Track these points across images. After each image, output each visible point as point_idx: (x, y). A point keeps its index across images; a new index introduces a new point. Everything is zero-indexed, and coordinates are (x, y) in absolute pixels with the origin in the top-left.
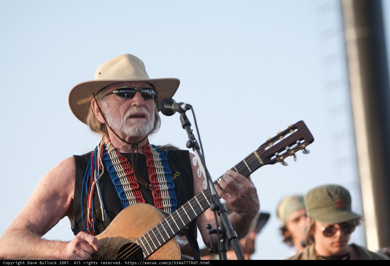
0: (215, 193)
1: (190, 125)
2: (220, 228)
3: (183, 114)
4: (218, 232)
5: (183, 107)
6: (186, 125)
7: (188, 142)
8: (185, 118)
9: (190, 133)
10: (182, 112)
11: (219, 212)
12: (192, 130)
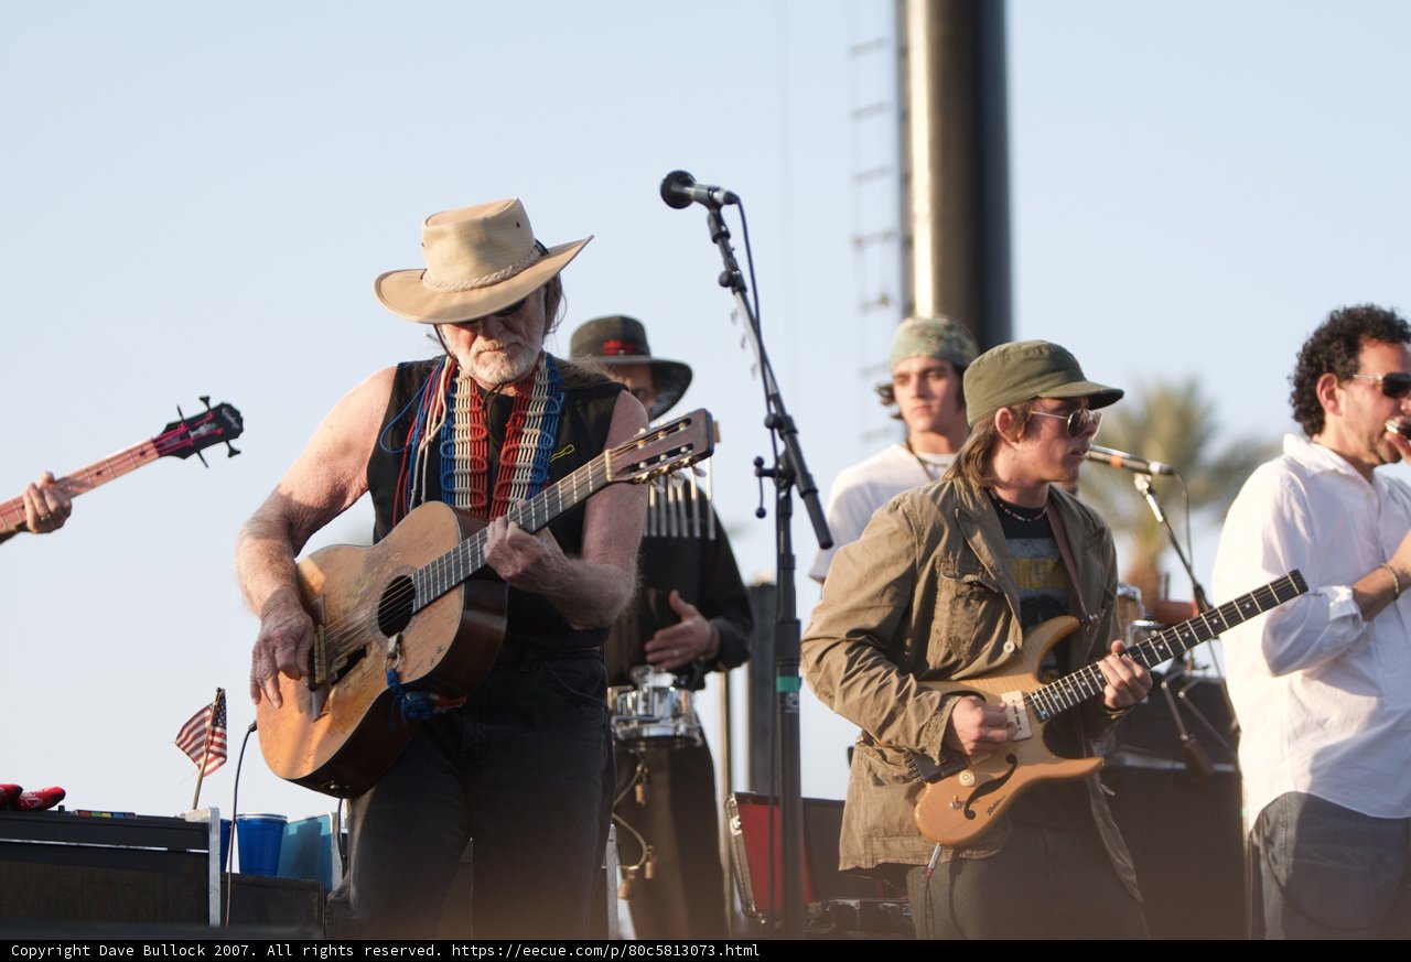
0: (775, 391)
1: (727, 235)
2: (781, 467)
3: (716, 211)
4: (777, 474)
5: (718, 196)
6: (721, 236)
7: (723, 274)
8: (717, 220)
9: (728, 253)
10: (713, 206)
11: (783, 431)
12: (733, 249)
